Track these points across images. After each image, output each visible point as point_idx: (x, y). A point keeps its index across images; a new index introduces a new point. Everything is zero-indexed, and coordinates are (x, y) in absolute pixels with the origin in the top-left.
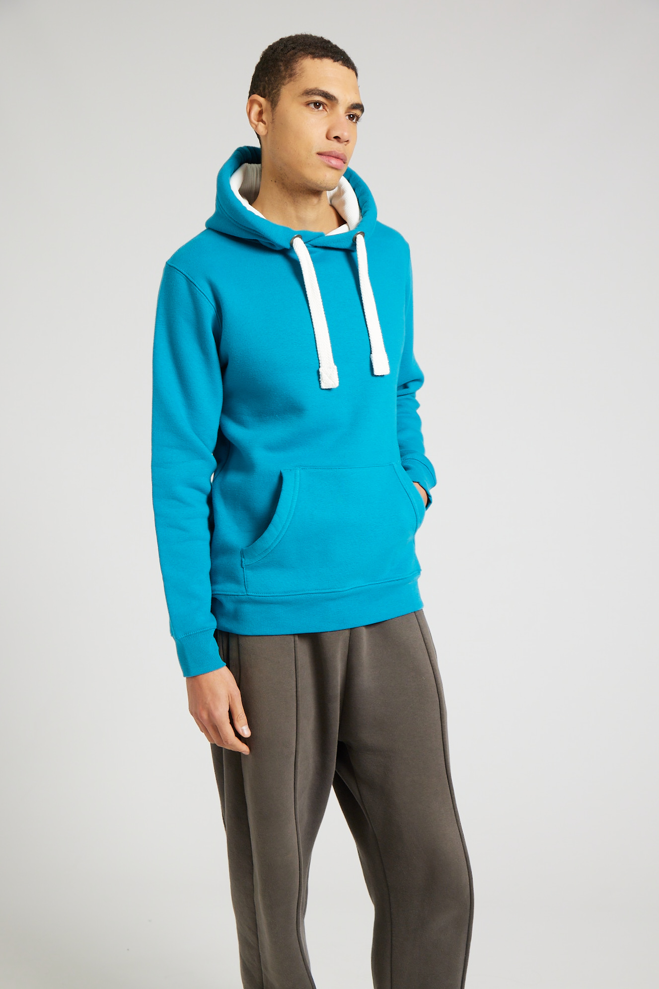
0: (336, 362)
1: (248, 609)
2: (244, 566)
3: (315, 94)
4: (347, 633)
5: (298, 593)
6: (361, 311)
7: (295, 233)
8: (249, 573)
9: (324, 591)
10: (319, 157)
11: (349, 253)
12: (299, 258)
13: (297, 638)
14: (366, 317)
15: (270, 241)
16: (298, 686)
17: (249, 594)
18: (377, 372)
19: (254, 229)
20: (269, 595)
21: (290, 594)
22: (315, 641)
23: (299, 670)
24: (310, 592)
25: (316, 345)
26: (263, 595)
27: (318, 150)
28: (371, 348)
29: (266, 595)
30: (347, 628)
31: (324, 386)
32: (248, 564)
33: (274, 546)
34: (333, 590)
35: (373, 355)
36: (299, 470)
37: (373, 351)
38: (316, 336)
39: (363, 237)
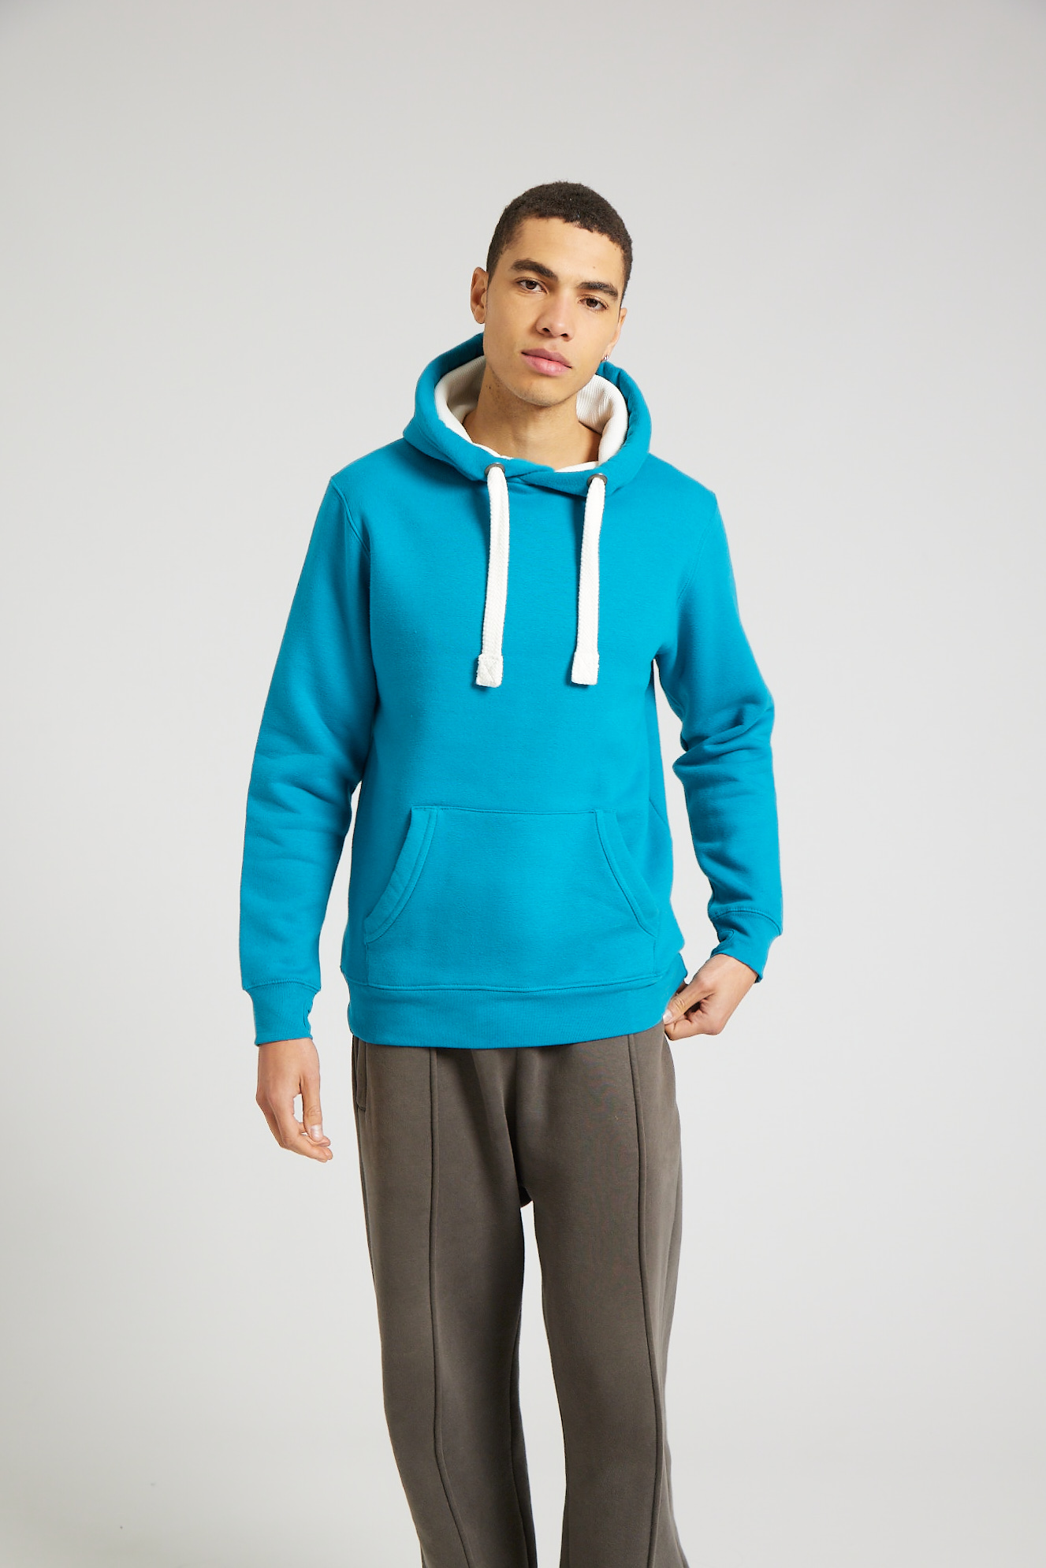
2: (365, 943)
3: (526, 268)
7: (497, 461)
10: (523, 357)
11: (578, 501)
12: (490, 496)
13: (434, 1054)
14: (579, 597)
18: (576, 678)
20: (392, 988)
22: (461, 1060)
25: (483, 622)
26: (385, 987)
27: (522, 348)
28: (576, 643)
31: (479, 682)
33: (396, 914)
35: (576, 654)
36: (436, 810)
37: (578, 647)
38: (486, 610)
39: (603, 483)
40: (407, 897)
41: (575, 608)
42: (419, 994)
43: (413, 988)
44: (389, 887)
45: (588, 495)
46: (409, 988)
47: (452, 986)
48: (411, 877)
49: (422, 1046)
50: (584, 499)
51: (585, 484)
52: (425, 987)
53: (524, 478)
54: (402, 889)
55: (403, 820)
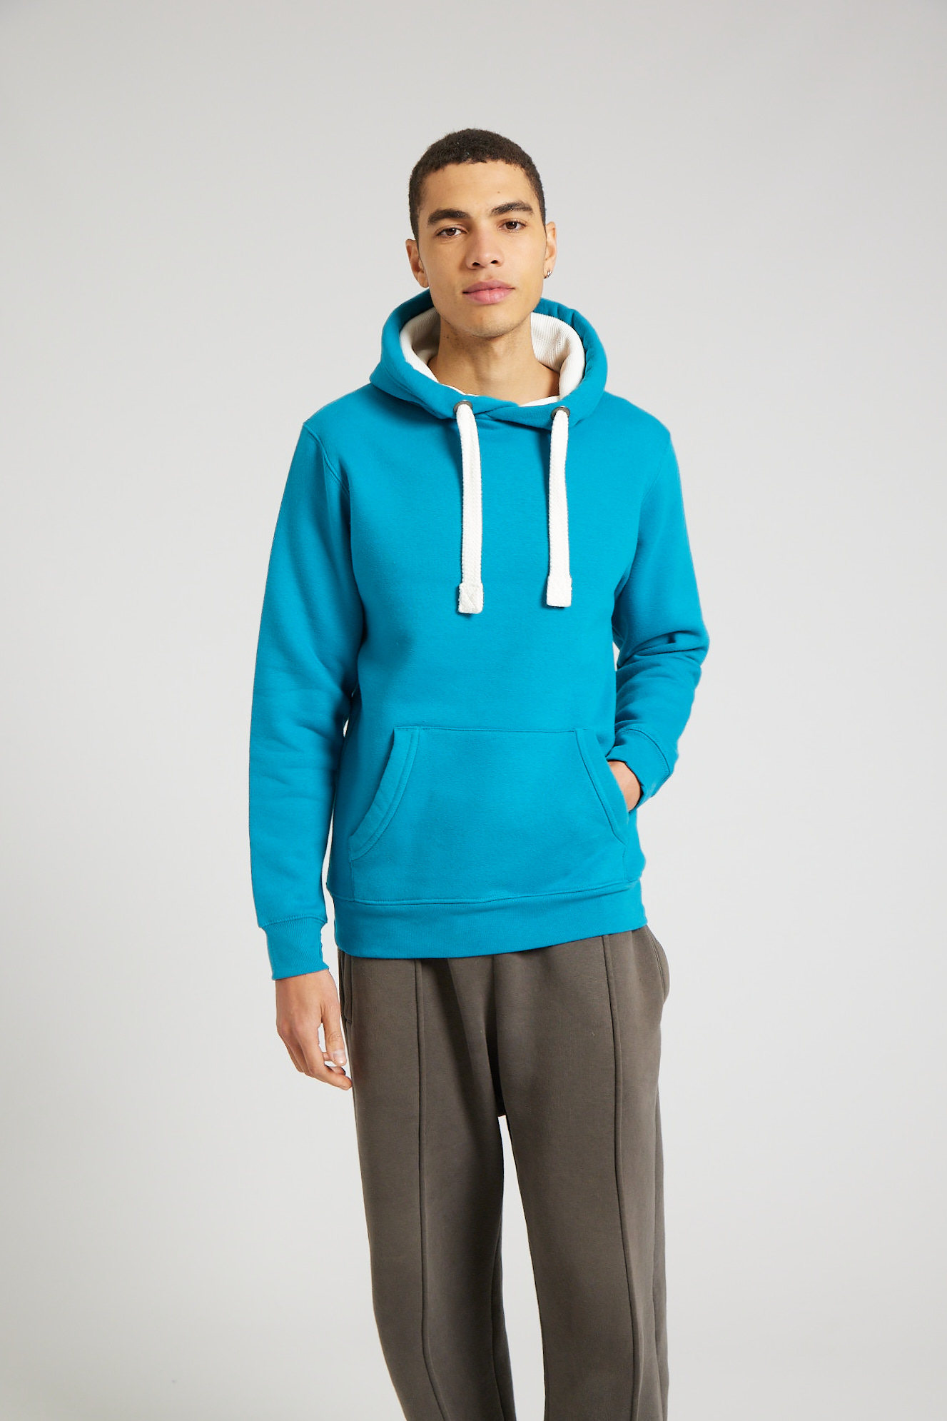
2: (350, 861)
10: (465, 296)
11: (543, 434)
12: (461, 432)
13: (419, 966)
17: (355, 899)
18: (551, 601)
20: (378, 903)
25: (461, 552)
27: (462, 289)
28: (549, 570)
29: (375, 903)
31: (461, 609)
33: (381, 832)
34: (459, 900)
35: (549, 578)
36: (417, 730)
37: (551, 572)
38: (464, 541)
39: (567, 416)
40: (391, 815)
41: (546, 535)
42: (403, 908)
43: (398, 902)
44: (374, 806)
45: (553, 427)
46: (394, 903)
47: (433, 901)
48: (395, 795)
49: (409, 957)
50: (550, 432)
51: (549, 417)
52: (409, 902)
53: (491, 414)
54: (386, 807)
55: (386, 740)
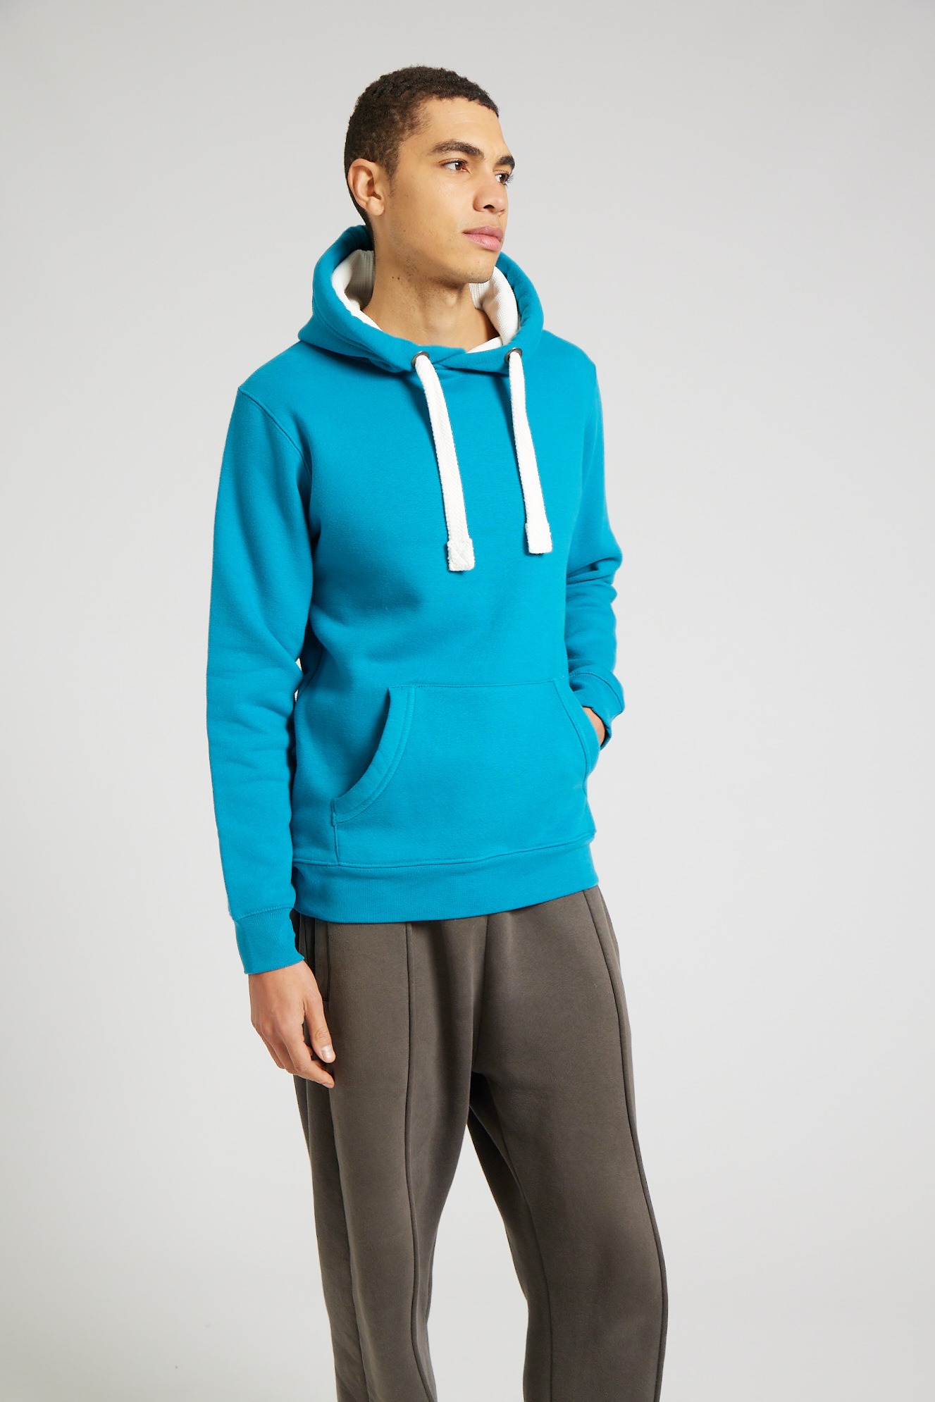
0: (471, 534)
1: (340, 886)
2: (335, 823)
3: (451, 149)
4: (483, 921)
5: (411, 864)
6: (514, 461)
7: (419, 348)
8: (342, 834)
9: (448, 861)
10: (466, 237)
11: (500, 377)
12: (423, 384)
13: (410, 928)
14: (520, 470)
15: (383, 359)
16: (412, 995)
17: (342, 863)
18: (533, 548)
19: (360, 342)
20: (370, 866)
21: (399, 865)
22: (435, 931)
23: (413, 972)
24: (427, 862)
25: (444, 509)
26: (362, 866)
27: (465, 228)
28: (526, 515)
29: (365, 866)
30: (482, 914)
31: (452, 567)
32: (341, 821)
35: (528, 525)
36: (413, 689)
37: (528, 519)
39: (520, 357)
40: (390, 777)
45: (510, 371)
48: (395, 756)
49: (400, 921)
50: (506, 376)
51: (503, 361)
53: (444, 362)
54: (386, 768)
55: (381, 701)
